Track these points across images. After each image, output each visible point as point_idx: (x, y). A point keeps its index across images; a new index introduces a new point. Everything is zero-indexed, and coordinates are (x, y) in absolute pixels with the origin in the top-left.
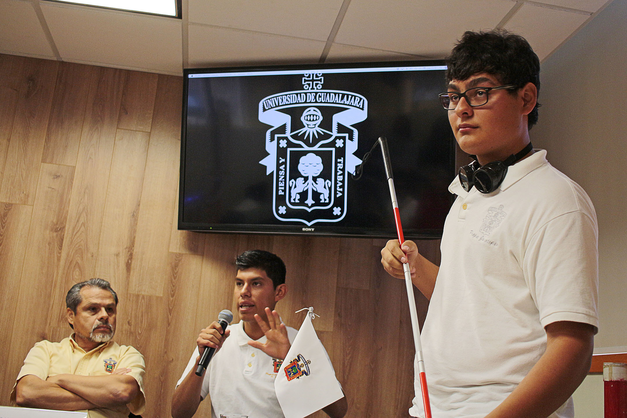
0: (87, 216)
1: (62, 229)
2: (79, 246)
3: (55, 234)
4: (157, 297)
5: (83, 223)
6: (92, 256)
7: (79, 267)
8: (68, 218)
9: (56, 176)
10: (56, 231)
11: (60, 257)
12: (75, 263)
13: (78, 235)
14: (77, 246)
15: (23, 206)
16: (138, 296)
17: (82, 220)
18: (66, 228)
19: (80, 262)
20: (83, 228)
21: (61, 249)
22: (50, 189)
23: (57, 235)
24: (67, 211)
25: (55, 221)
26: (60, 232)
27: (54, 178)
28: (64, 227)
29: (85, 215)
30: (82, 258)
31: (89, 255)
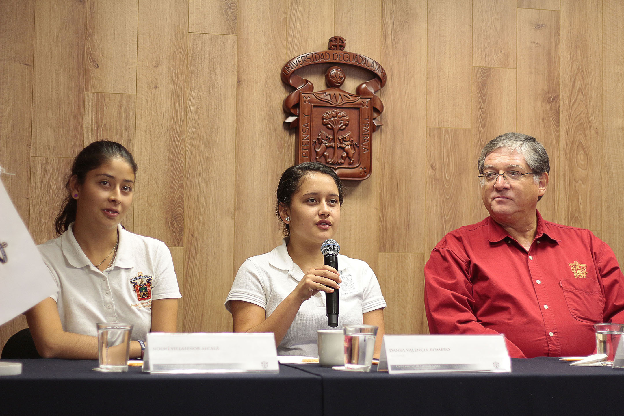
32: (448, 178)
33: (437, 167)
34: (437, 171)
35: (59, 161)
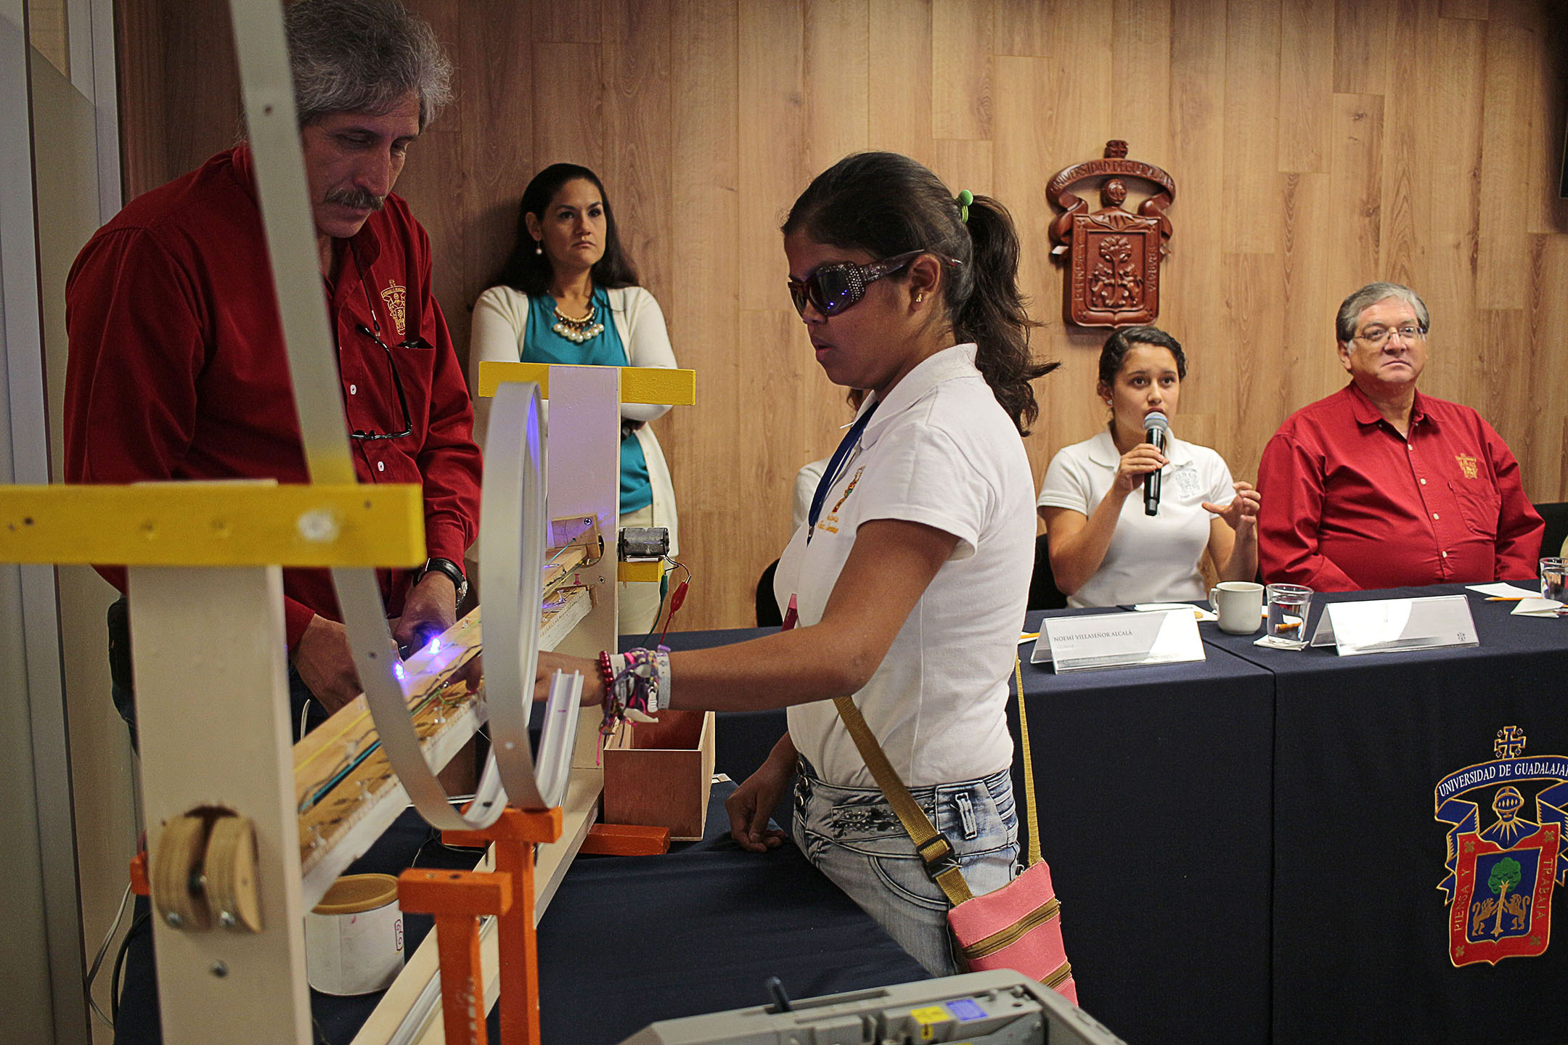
0: (1409, 183)
1: (1377, 209)
2: (1403, 237)
3: (1367, 220)
4: (1516, 311)
5: (1405, 197)
6: (1423, 253)
7: (1406, 273)
8: (1383, 190)
9: (1358, 115)
10: (1369, 215)
11: (1378, 259)
12: (1399, 267)
13: (1399, 218)
14: (1401, 236)
15: (1316, 175)
16: (1490, 312)
17: (1403, 192)
18: (1382, 208)
19: (1406, 264)
20: (1405, 205)
21: (1378, 246)
22: (1351, 141)
23: (1370, 222)
24: (1380, 179)
25: (1364, 197)
26: (1373, 217)
27: (1355, 119)
28: (1379, 207)
29: (1406, 182)
30: (1409, 256)
31: (1419, 251)
32: (1245, 318)
33: (1233, 304)
34: (1233, 309)
35: (774, 314)
